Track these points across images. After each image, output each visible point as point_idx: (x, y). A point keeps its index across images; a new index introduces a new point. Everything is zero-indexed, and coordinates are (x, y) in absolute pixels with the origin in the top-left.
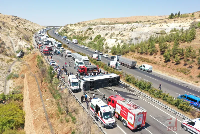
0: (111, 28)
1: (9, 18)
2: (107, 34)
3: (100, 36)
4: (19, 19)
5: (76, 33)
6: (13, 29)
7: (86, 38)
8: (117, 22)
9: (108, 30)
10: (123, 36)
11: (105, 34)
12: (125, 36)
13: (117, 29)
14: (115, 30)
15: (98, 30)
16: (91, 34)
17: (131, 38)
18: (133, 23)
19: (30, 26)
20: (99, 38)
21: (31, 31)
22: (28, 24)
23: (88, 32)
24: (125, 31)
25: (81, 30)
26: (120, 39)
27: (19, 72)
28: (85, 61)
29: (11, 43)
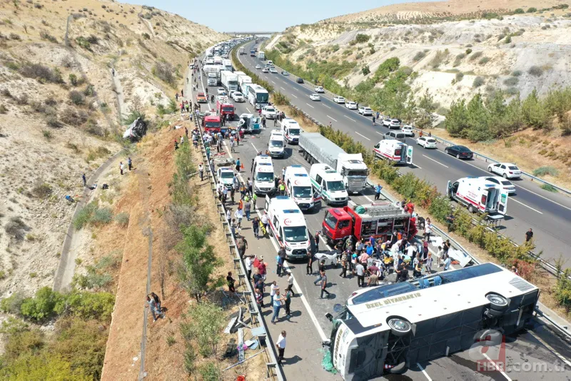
0: (430, 34)
1: (132, 12)
2: (420, 56)
3: (396, 62)
4: (159, 14)
5: (319, 53)
6: (133, 44)
7: (347, 67)
8: (445, 13)
9: (421, 42)
10: (481, 63)
11: (415, 54)
12: (490, 63)
13: (450, 38)
14: (443, 41)
15: (387, 42)
16: (364, 55)
17: (513, 68)
18: (505, 14)
19: (187, 33)
20: (391, 70)
21: (188, 49)
22: (183, 29)
23: (355, 49)
24: (479, 41)
25: (334, 44)
26: (471, 73)
27: (115, 201)
28: (352, 173)
29: (114, 90)
